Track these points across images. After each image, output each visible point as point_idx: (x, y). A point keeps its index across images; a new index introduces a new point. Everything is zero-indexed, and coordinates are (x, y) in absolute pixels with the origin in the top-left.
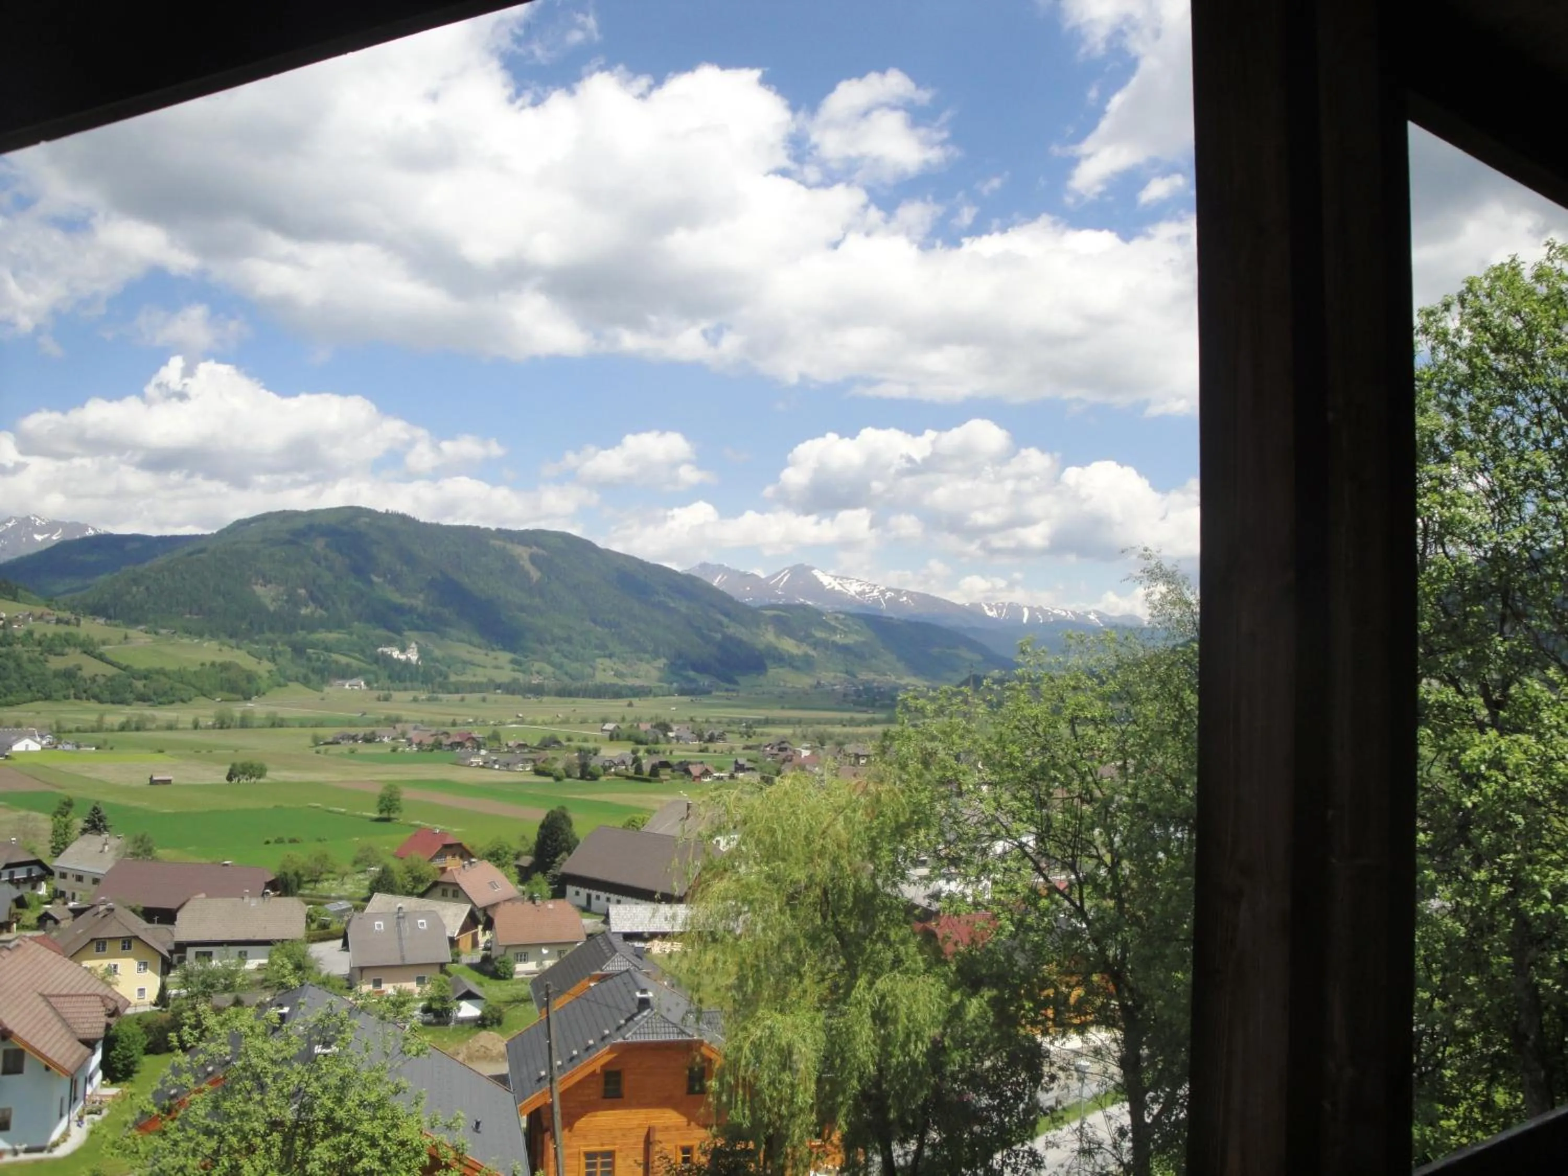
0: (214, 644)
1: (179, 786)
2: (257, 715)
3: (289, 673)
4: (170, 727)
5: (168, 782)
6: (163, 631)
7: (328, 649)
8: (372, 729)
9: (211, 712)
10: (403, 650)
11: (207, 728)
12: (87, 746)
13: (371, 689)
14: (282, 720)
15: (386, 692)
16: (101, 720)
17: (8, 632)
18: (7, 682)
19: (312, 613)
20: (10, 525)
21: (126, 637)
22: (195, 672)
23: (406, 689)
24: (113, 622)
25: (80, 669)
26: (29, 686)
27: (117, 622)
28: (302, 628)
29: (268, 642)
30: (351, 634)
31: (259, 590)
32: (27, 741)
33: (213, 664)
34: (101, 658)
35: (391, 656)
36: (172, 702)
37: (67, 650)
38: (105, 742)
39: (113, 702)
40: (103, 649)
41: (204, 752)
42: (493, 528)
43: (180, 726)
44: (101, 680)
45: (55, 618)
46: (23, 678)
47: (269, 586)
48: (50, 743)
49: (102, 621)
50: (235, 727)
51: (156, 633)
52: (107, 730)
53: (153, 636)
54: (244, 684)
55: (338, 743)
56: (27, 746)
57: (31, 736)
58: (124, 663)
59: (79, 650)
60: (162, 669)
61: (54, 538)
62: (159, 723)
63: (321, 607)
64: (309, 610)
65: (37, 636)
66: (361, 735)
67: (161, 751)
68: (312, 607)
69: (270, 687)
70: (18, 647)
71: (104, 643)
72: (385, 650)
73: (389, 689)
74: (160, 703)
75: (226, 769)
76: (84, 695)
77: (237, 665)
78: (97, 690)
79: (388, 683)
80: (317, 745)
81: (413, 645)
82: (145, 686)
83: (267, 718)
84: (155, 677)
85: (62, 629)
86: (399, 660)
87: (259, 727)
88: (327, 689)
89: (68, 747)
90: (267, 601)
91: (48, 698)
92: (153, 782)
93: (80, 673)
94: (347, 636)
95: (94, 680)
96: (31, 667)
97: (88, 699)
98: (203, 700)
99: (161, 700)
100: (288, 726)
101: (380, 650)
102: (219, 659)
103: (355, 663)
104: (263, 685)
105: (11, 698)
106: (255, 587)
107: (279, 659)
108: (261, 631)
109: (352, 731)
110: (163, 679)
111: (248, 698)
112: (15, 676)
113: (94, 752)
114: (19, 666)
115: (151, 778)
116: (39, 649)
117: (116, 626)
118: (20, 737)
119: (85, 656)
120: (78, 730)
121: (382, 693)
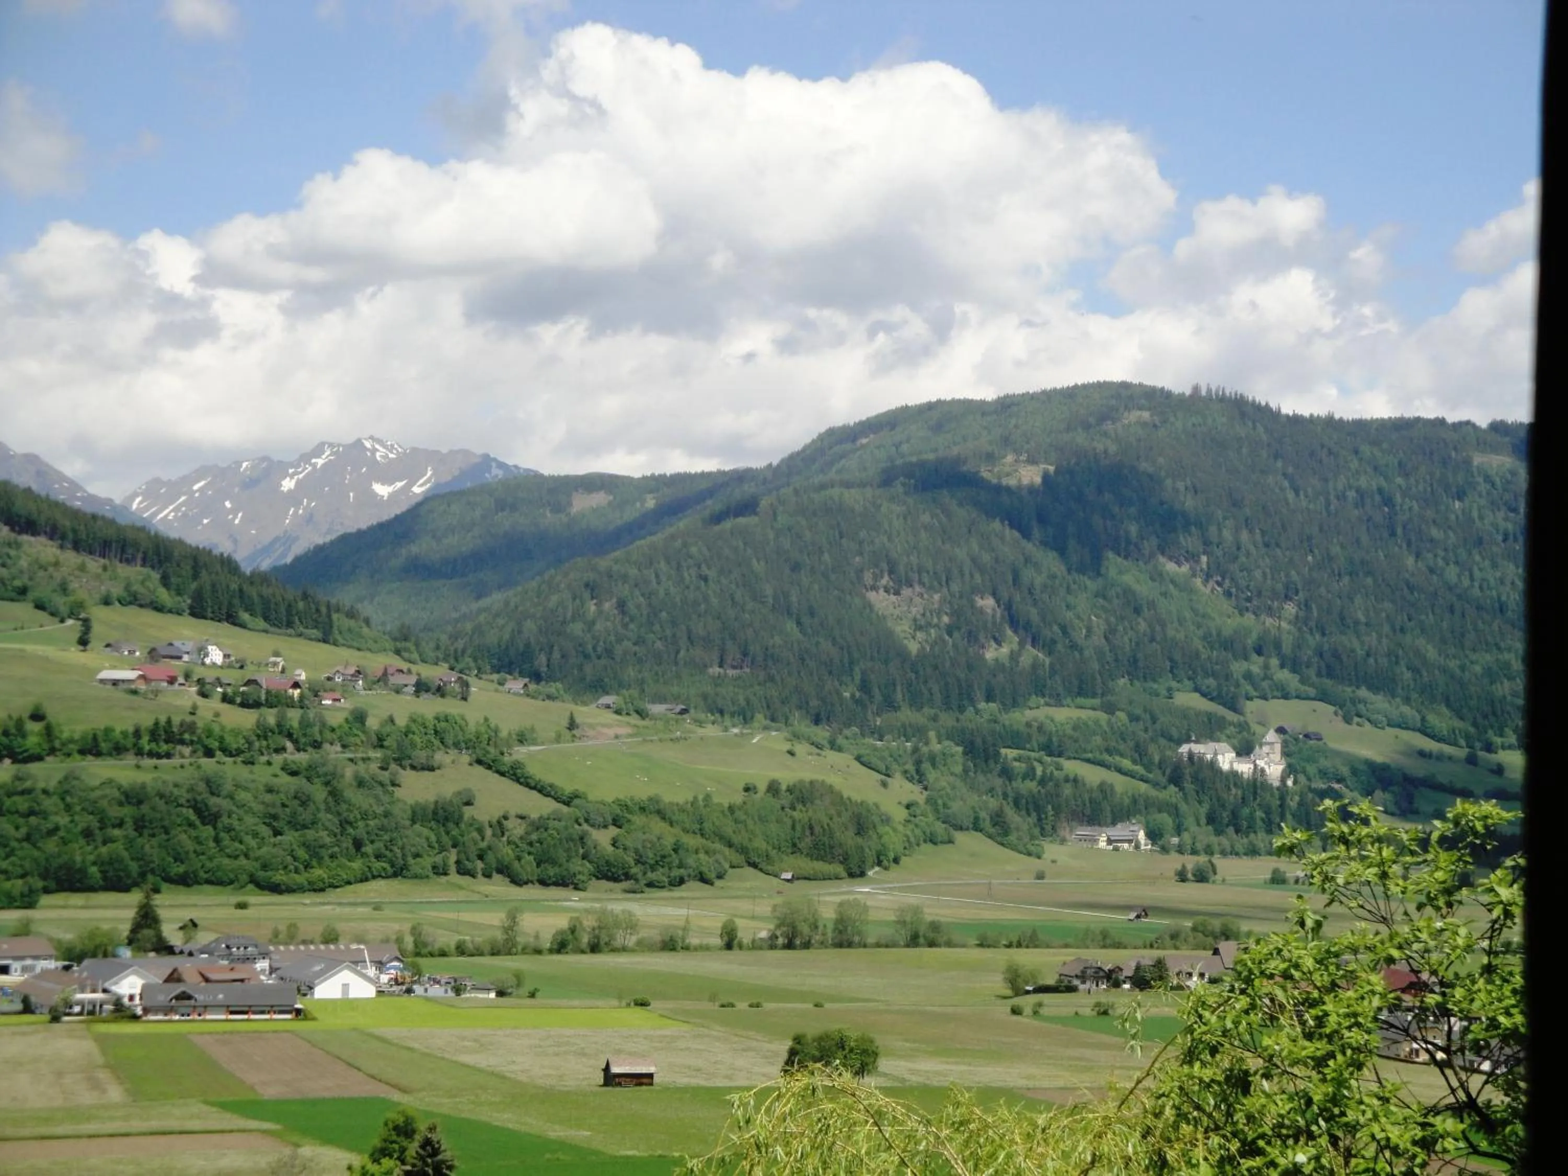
0: (776, 739)
1: (666, 1089)
2: (873, 915)
3: (956, 807)
4: (670, 945)
5: (643, 1079)
6: (657, 709)
7: (1054, 748)
8: (1156, 953)
9: (764, 908)
10: (1244, 750)
11: (756, 946)
12: (475, 988)
13: (1165, 850)
14: (935, 927)
15: (1202, 859)
16: (510, 928)
17: (311, 714)
18: (310, 834)
19: (1014, 657)
20: (320, 462)
21: (572, 725)
22: (731, 809)
23: (1253, 852)
24: (543, 688)
25: (469, 803)
26: (358, 844)
27: (553, 688)
28: (989, 698)
29: (905, 732)
30: (1110, 709)
31: (881, 601)
32: (346, 976)
33: (773, 788)
34: (516, 775)
35: (1213, 765)
36: (681, 881)
37: (440, 757)
38: (519, 979)
39: (543, 883)
40: (520, 753)
41: (742, 1006)
42: (1483, 422)
43: (694, 941)
44: (516, 829)
45: (413, 680)
46: (345, 823)
47: (906, 592)
48: (397, 982)
49: (516, 685)
50: (823, 944)
51: (642, 714)
52: (524, 951)
53: (634, 719)
54: (848, 838)
55: (1071, 989)
56: (346, 986)
57: (356, 963)
58: (567, 787)
59: (465, 758)
60: (654, 800)
61: (417, 490)
62: (643, 933)
63: (1034, 643)
64: (1005, 650)
65: (373, 723)
66: (1128, 971)
67: (643, 1004)
68: (1012, 640)
69: (909, 846)
70: (333, 752)
71: (521, 739)
72: (1198, 748)
73: (1209, 851)
74: (650, 885)
75: (783, 1047)
76: (480, 865)
77: (831, 789)
78: (507, 853)
79: (1206, 835)
80: (1019, 992)
81: (1271, 736)
82: (614, 843)
83: (902, 923)
84: (638, 820)
85: (429, 707)
86: (1234, 774)
87: (878, 945)
88: (1051, 850)
89: (436, 991)
90: (902, 629)
91: (399, 872)
92: (610, 1079)
93: (468, 812)
94: (1103, 716)
95: (499, 827)
96: (359, 799)
97: (488, 875)
98: (752, 879)
99: (651, 876)
100: (949, 944)
101: (1184, 749)
102: (787, 776)
103: (1119, 783)
104: (893, 840)
105: (318, 873)
106: (872, 596)
107: (932, 775)
108: (890, 705)
109: (1106, 958)
110: (658, 826)
111: (857, 874)
112: (326, 818)
113: (488, 1005)
114: (335, 794)
115: (607, 1069)
116: (378, 754)
117: (550, 697)
118: (332, 966)
119: (480, 769)
120: (461, 950)
121: (1191, 862)
